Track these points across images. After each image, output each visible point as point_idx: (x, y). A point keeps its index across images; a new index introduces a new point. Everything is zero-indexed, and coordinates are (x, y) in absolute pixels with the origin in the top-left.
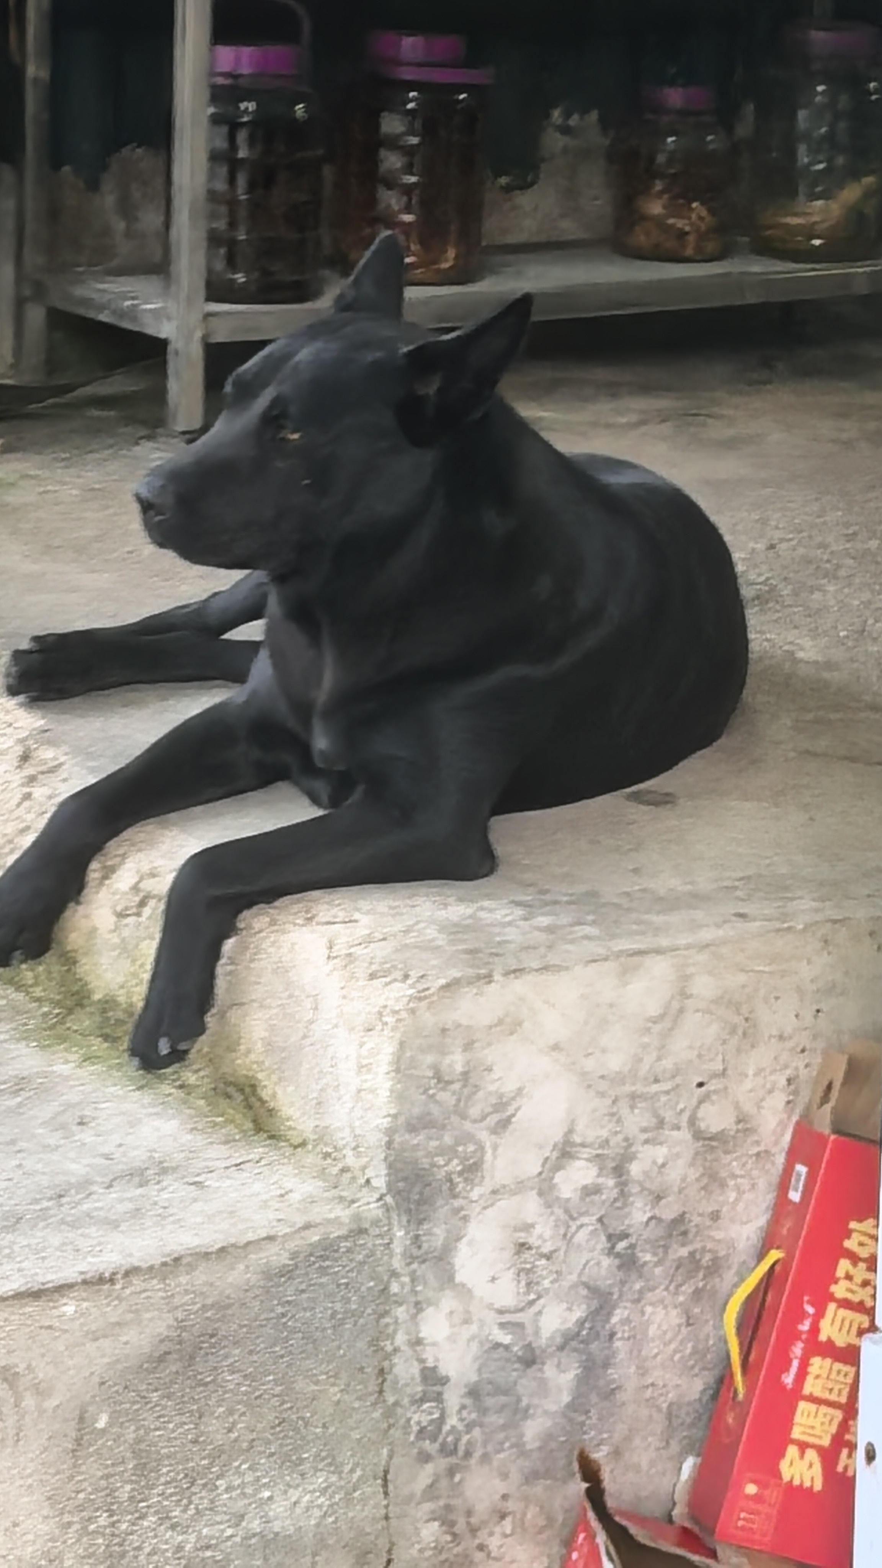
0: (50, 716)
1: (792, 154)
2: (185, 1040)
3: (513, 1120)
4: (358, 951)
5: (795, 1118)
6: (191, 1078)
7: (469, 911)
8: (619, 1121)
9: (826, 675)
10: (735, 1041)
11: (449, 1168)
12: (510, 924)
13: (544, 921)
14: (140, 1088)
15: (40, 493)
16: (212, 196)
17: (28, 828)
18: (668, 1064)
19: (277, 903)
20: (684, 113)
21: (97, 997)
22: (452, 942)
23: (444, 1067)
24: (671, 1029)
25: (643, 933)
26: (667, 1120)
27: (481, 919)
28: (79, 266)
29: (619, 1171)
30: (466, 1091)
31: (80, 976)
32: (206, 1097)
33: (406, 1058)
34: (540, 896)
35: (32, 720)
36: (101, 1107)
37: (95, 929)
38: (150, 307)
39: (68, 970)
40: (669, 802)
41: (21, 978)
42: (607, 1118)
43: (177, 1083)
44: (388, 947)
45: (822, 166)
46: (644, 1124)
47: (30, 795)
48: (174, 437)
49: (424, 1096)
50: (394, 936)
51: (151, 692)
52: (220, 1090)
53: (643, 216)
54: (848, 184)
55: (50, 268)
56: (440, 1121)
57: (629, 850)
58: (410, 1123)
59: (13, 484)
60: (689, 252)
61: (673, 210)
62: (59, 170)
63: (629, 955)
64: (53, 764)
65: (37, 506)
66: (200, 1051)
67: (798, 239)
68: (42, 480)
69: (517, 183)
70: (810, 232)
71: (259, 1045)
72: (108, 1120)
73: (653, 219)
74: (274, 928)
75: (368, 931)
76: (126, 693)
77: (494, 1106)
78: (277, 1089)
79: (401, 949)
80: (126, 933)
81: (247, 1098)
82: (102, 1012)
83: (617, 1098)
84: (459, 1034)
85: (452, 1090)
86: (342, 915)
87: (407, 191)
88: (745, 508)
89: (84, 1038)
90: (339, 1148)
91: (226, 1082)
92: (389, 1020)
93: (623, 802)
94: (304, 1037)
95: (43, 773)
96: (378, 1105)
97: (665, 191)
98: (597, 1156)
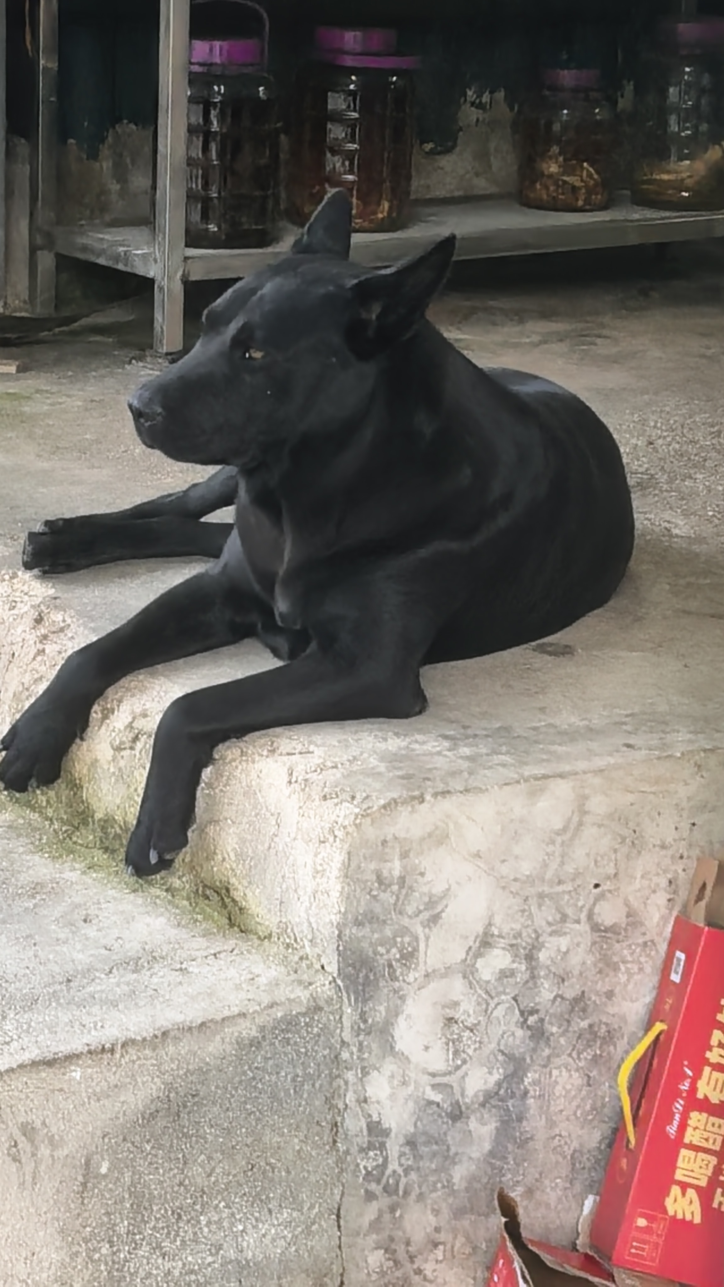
0: (57, 586)
1: (665, 124)
3: (443, 915)
4: (314, 777)
5: (675, 913)
6: (176, 882)
7: (404, 744)
8: (531, 916)
9: (696, 548)
10: (624, 849)
11: (391, 956)
12: (439, 753)
13: (466, 751)
14: (135, 891)
15: (51, 405)
16: (190, 162)
17: (41, 678)
18: (570, 868)
20: (576, 90)
21: (99, 815)
22: (390, 769)
23: (385, 873)
24: (572, 839)
25: (548, 761)
26: (570, 915)
27: (413, 751)
28: (82, 220)
29: (530, 958)
30: (404, 892)
31: (84, 798)
32: (188, 899)
33: (353, 865)
34: (462, 731)
35: (44, 590)
36: (103, 906)
37: (96, 760)
38: (139, 252)
39: (75, 794)
40: (568, 653)
41: (36, 802)
42: (520, 914)
43: (164, 887)
44: (338, 774)
45: (689, 132)
46: (550, 919)
47: (44, 651)
48: (160, 357)
49: (368, 897)
50: (342, 764)
51: (142, 565)
52: (200, 892)
53: (542, 174)
54: (711, 147)
55: (59, 222)
56: (382, 917)
57: (536, 693)
58: (357, 919)
59: (28, 398)
60: (580, 203)
61: (567, 169)
62: (65, 142)
63: (537, 779)
64: (62, 625)
65: (47, 415)
66: (183, 860)
67: (670, 192)
68: (52, 393)
69: (439, 148)
70: (680, 186)
71: (232, 855)
72: (108, 918)
73: (551, 176)
74: (244, 758)
75: (321, 760)
76: (121, 566)
77: (426, 904)
78: (247, 892)
79: (348, 775)
80: (122, 763)
81: (222, 899)
82: (103, 828)
83: (527, 897)
84: (397, 845)
85: (391, 892)
86: (299, 747)
87: (349, 156)
88: (628, 411)
89: (87, 850)
90: (299, 940)
91: (205, 886)
92: (340, 834)
93: (530, 653)
94: (270, 848)
95: (54, 632)
96: (330, 904)
97: (560, 154)
98: (512, 946)
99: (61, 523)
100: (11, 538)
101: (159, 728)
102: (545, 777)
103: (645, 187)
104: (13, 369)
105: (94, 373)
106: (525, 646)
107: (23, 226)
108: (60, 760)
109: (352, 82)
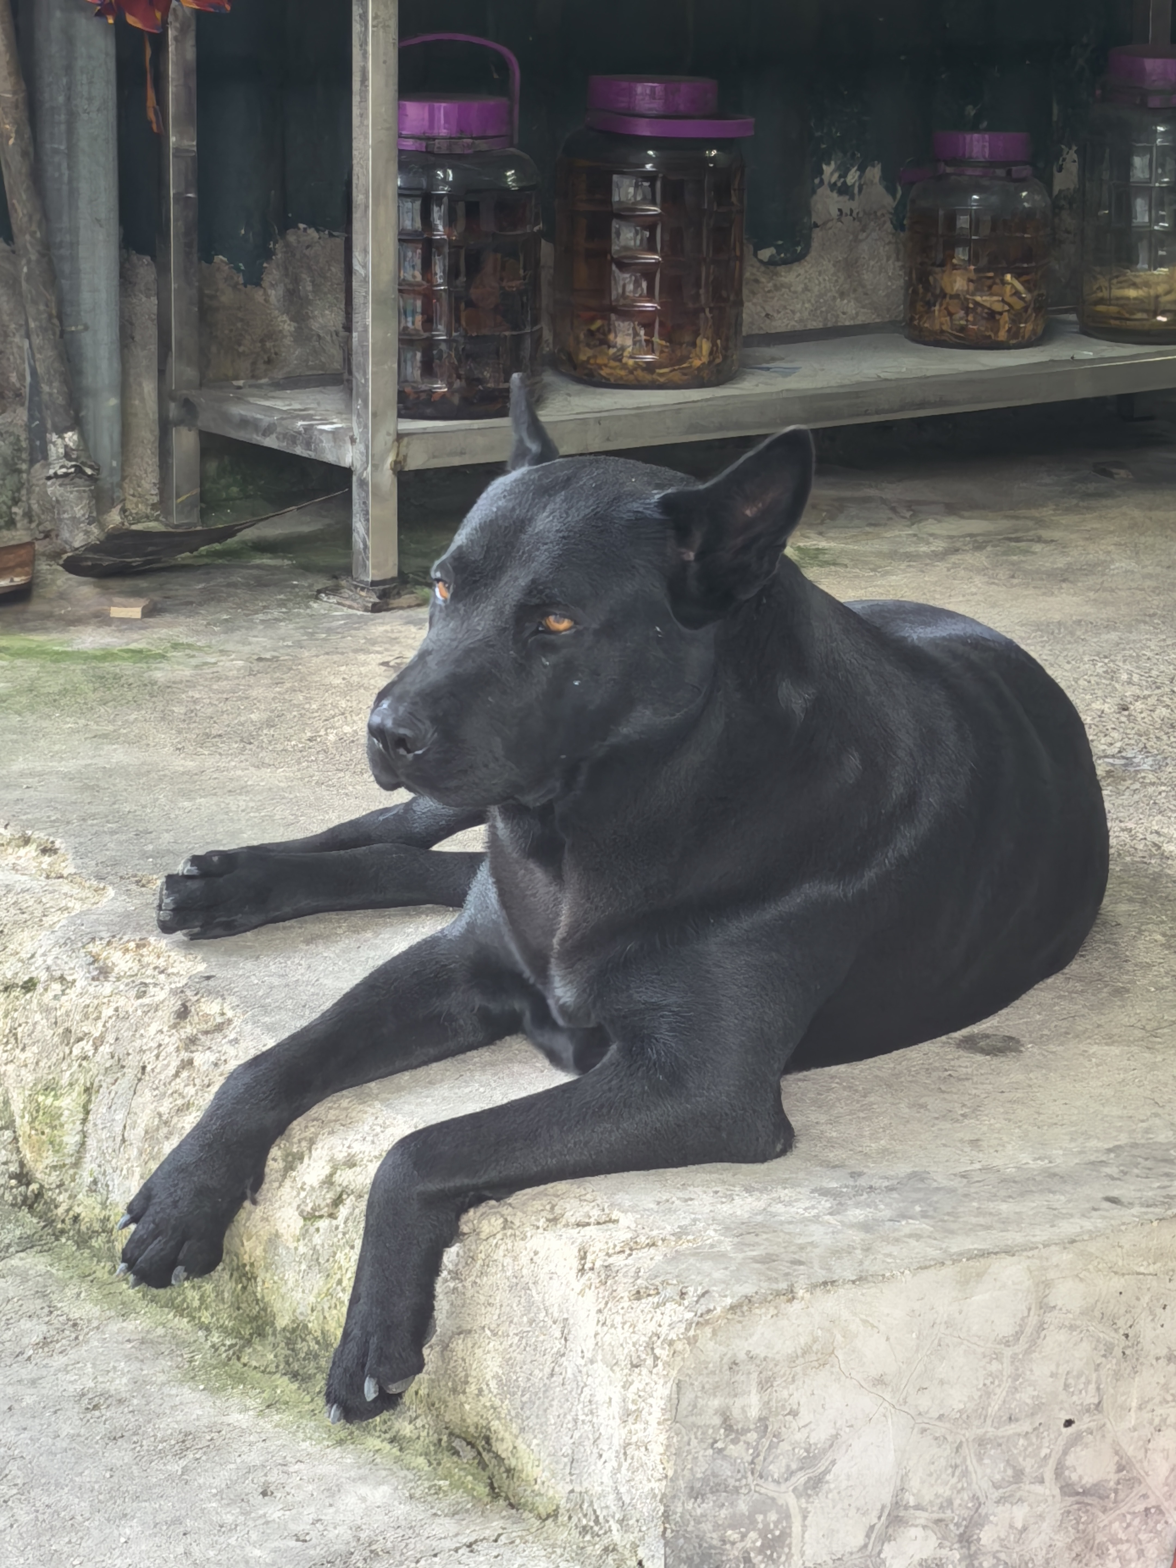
0: (212, 958)
1: (1125, 210)
3: (828, 1477)
4: (618, 1261)
6: (405, 1428)
7: (761, 1204)
8: (965, 1473)
10: (1111, 1365)
11: (748, 1543)
12: (816, 1219)
13: (856, 1214)
14: (341, 1442)
15: (197, 667)
16: (404, 288)
17: (188, 1106)
18: (1026, 1396)
19: (511, 1200)
20: (991, 164)
21: (282, 1322)
22: (739, 1247)
23: (736, 1413)
24: (1028, 1352)
25: (988, 1228)
26: (1027, 1470)
27: (774, 1215)
28: (238, 378)
29: (966, 1539)
30: (766, 1442)
31: (259, 1296)
32: (426, 1454)
33: (684, 1403)
34: (851, 1182)
35: (190, 964)
36: (291, 1469)
37: (277, 1235)
38: (327, 427)
39: (244, 1288)
40: (1012, 1050)
41: (184, 1300)
42: (950, 1470)
43: (388, 1436)
44: (657, 1255)
45: (1166, 225)
46: (997, 1477)
47: (190, 1062)
48: (363, 589)
49: (710, 1452)
50: (663, 1240)
52: (444, 1444)
53: (944, 295)
55: (202, 384)
56: (732, 1482)
57: (964, 1116)
58: (692, 1488)
59: (163, 656)
60: (1002, 335)
61: (981, 284)
62: (210, 261)
63: (971, 1257)
64: (219, 1020)
65: (191, 684)
66: (416, 1393)
67: (1139, 316)
68: (200, 649)
69: (783, 256)
70: (1154, 307)
71: (493, 1384)
72: (299, 1487)
73: (957, 296)
74: (509, 1232)
75: (629, 1235)
76: (312, 925)
77: (802, 1460)
78: (518, 1443)
79: (674, 1258)
80: (317, 1240)
81: (479, 1454)
82: (290, 1343)
83: (960, 1445)
84: (753, 1368)
85: (746, 1443)
86: (595, 1213)
87: (647, 272)
88: (1086, 659)
89: (265, 1377)
90: (602, 1521)
91: (451, 1434)
92: (663, 1353)
93: (951, 1052)
94: (552, 1374)
95: (206, 1033)
96: (650, 1464)
97: (969, 262)
98: (938, 1521)
99: (215, 859)
100: (137, 882)
101: (374, 1184)
102: (984, 1254)
103: (1101, 308)
104: (135, 612)
105: (261, 616)
106: (944, 1038)
107: (148, 388)
108: (222, 1235)
109: (650, 159)
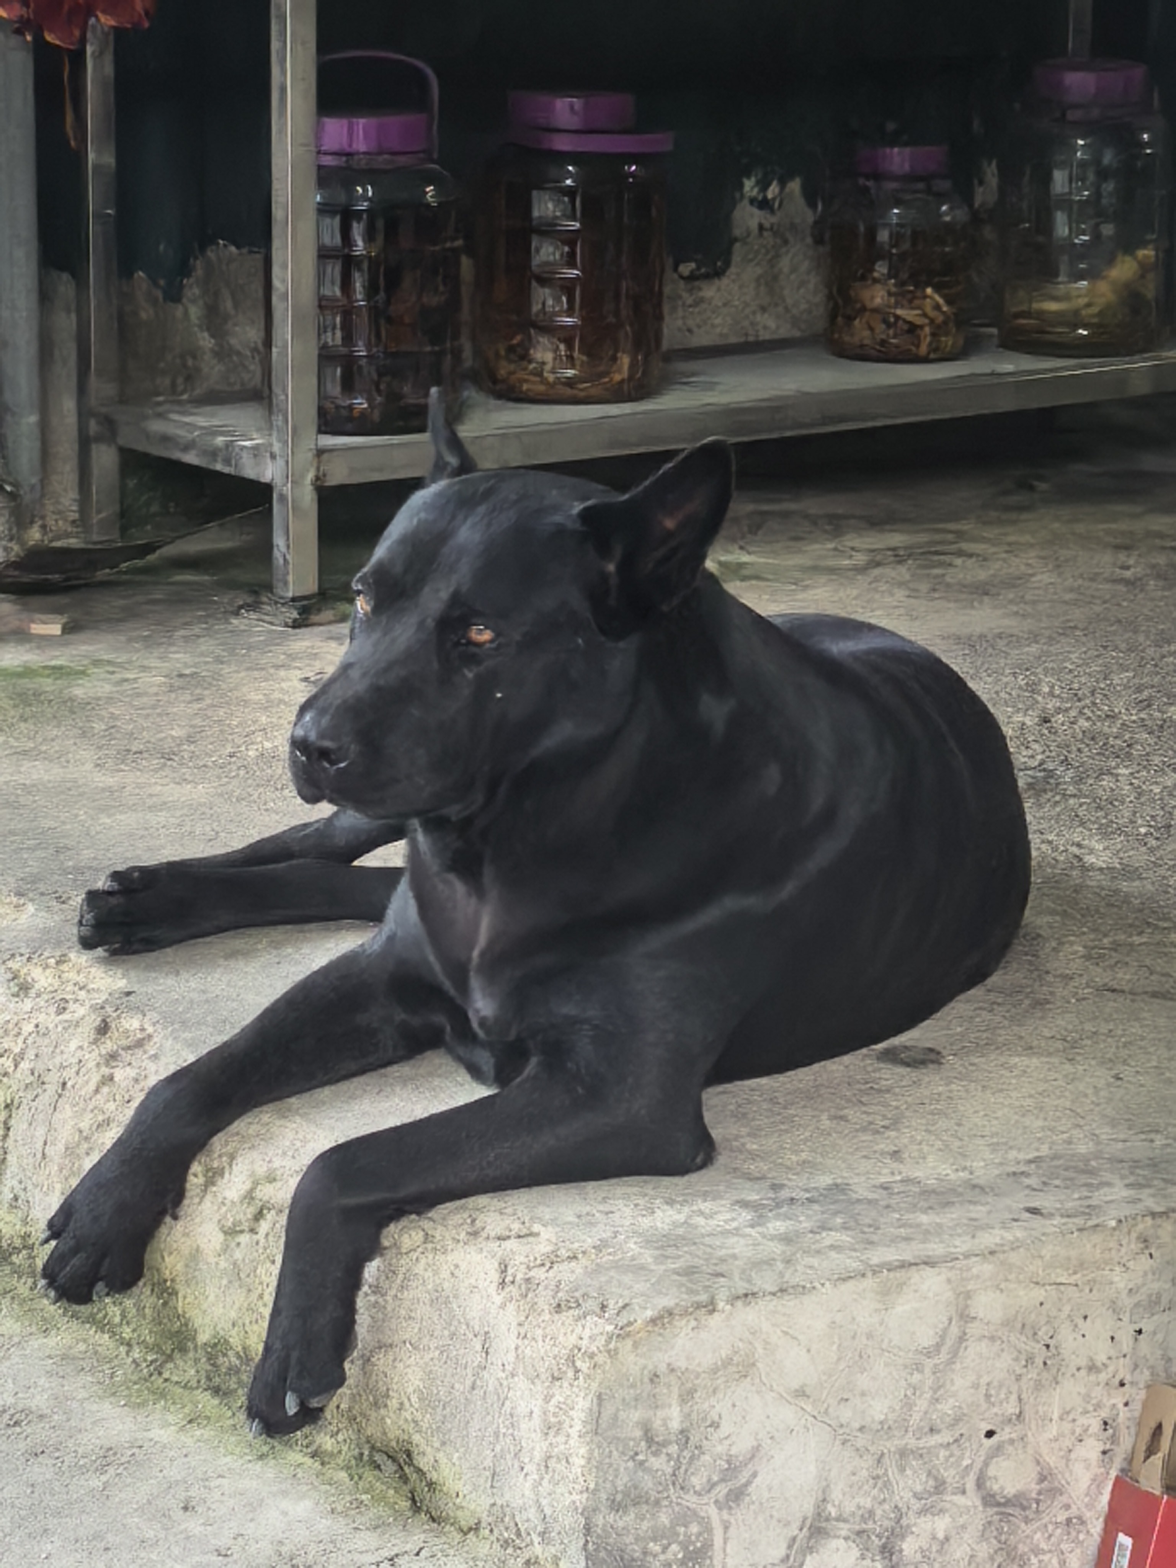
0: (133, 974)
1: (1045, 225)
2: (318, 1394)
3: (749, 1489)
4: (539, 1274)
5: (1113, 1473)
6: (327, 1442)
7: (681, 1218)
8: (887, 1484)
9: (1125, 886)
10: (1032, 1375)
11: (669, 1555)
12: (736, 1232)
13: (777, 1226)
14: (261, 1457)
15: (116, 683)
16: (323, 304)
17: (108, 1122)
18: (947, 1407)
19: (432, 1214)
20: (911, 178)
21: (203, 1337)
22: (662, 1259)
23: (657, 1424)
24: (951, 1362)
25: (907, 1239)
26: (949, 1480)
27: (695, 1228)
28: (158, 394)
29: (888, 1550)
30: (687, 1454)
31: (180, 1311)
32: (348, 1468)
33: (605, 1416)
34: (772, 1195)
35: (110, 980)
36: (212, 1484)
37: (198, 1250)
38: (247, 443)
39: (165, 1304)
40: (933, 1062)
41: (105, 1316)
42: (871, 1482)
43: (309, 1450)
44: (578, 1268)
45: (1086, 238)
46: (919, 1488)
47: (111, 1078)
48: (283, 605)
49: (631, 1464)
50: (584, 1253)
51: (262, 938)
52: (365, 1458)
53: (864, 309)
54: (1120, 258)
55: (123, 400)
56: (653, 1495)
57: (885, 1127)
58: (614, 1500)
59: (83, 673)
60: (923, 349)
61: (902, 297)
62: (129, 277)
63: (892, 1268)
64: (139, 1036)
65: (111, 701)
66: (338, 1407)
67: (1060, 329)
68: (118, 665)
69: (703, 270)
70: (1074, 320)
71: (414, 1399)
72: (220, 1502)
73: (877, 310)
74: (430, 1246)
75: (549, 1248)
77: (723, 1472)
78: (440, 1456)
79: (594, 1271)
80: (238, 1255)
81: (401, 1468)
82: (211, 1358)
83: (882, 1456)
84: (673, 1380)
85: (668, 1454)
86: (516, 1227)
87: (568, 288)
88: (1007, 671)
89: (187, 1393)
90: (523, 1534)
91: (373, 1448)
92: (584, 1365)
93: (872, 1065)
94: (473, 1388)
95: (127, 1048)
96: (571, 1477)
97: (890, 276)
98: (859, 1533)
100: (58, 898)
102: (904, 1265)
103: (1021, 321)
104: (55, 629)
105: (182, 632)
106: (864, 1051)
107: (68, 405)
109: (570, 175)
